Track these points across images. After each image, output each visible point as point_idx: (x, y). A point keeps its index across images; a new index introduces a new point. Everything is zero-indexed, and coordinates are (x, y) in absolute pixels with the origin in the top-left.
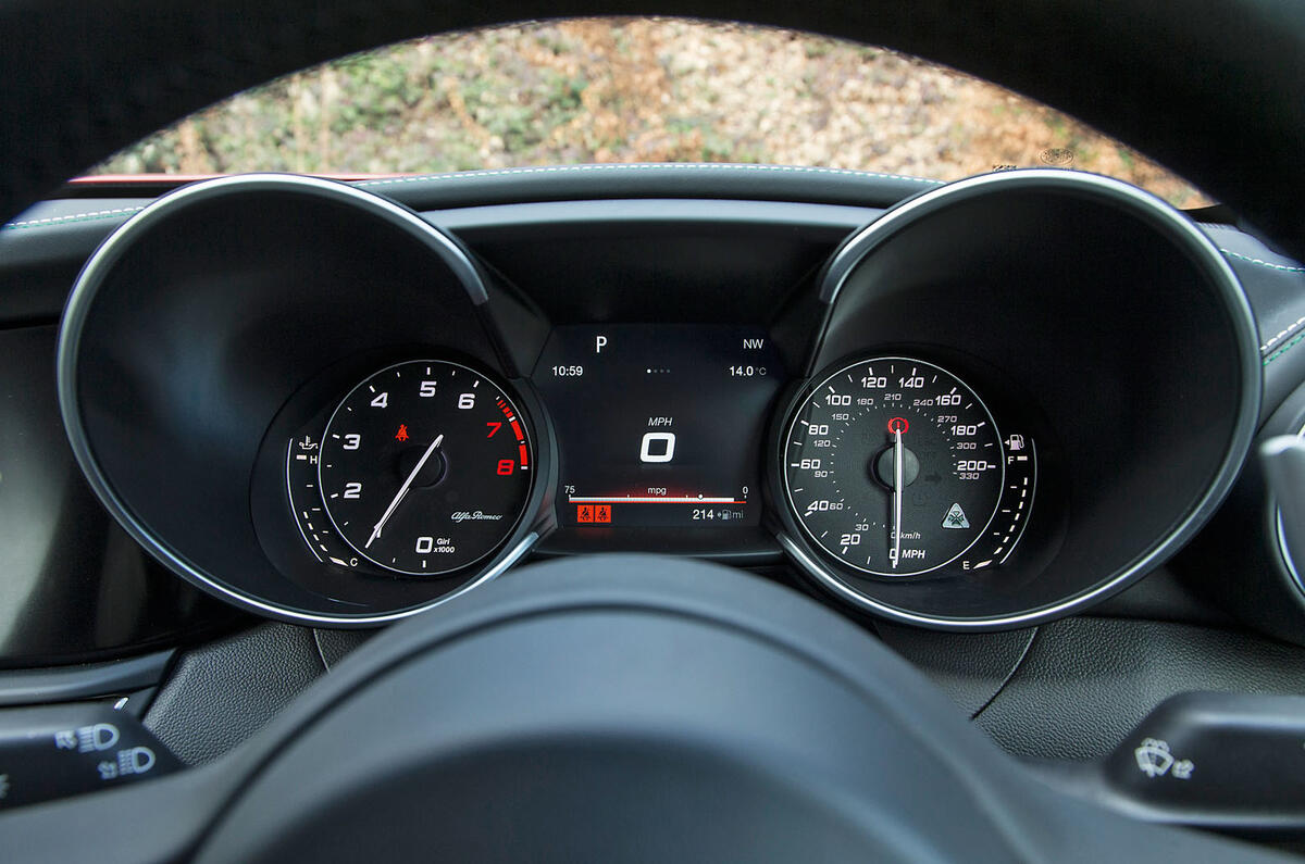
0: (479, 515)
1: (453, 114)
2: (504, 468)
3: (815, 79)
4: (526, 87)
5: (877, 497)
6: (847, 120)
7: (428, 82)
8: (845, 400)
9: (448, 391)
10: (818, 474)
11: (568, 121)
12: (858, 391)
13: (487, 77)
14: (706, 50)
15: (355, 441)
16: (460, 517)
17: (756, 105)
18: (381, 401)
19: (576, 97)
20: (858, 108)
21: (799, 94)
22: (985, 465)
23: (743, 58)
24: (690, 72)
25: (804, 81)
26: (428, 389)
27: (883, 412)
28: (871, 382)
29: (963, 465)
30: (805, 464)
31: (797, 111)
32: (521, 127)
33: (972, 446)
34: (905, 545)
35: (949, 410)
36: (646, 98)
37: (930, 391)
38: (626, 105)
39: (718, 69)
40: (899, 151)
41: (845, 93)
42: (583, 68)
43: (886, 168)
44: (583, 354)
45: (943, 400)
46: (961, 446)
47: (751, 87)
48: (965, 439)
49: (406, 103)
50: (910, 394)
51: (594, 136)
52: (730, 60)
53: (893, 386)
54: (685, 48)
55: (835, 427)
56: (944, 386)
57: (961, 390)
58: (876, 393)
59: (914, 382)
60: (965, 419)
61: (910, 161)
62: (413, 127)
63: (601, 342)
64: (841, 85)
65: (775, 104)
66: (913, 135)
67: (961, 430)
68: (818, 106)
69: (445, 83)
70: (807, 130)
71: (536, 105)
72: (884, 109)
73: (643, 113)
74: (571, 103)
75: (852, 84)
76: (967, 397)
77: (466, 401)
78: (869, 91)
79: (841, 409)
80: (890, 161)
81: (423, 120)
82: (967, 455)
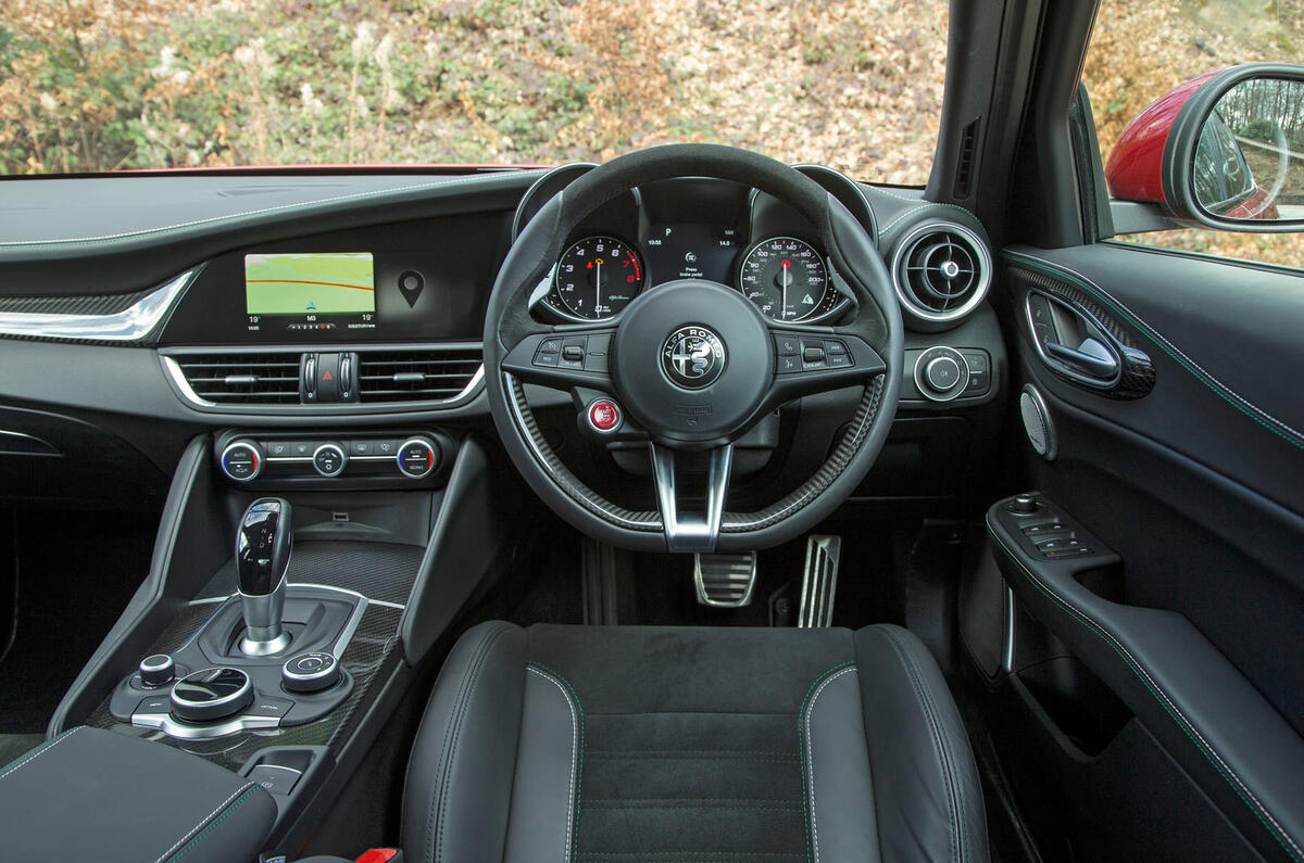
0: (620, 297)
1: (462, 113)
2: (630, 279)
3: (814, 85)
4: (532, 90)
5: (777, 291)
6: (843, 124)
7: (436, 82)
8: (765, 254)
9: (608, 249)
10: (755, 283)
11: (573, 121)
12: (770, 250)
13: (493, 78)
14: (706, 54)
15: (571, 268)
16: (613, 298)
17: (755, 109)
18: (581, 253)
19: (581, 99)
20: (855, 113)
21: (798, 98)
22: (820, 280)
23: (743, 64)
24: (692, 75)
25: (803, 88)
26: (600, 248)
27: (780, 260)
28: (776, 247)
29: (811, 279)
30: (749, 278)
31: (795, 115)
32: (528, 126)
33: (815, 272)
34: (787, 310)
35: (806, 258)
36: (650, 100)
37: (799, 251)
38: (628, 108)
39: (720, 73)
40: (894, 155)
41: (843, 99)
42: (588, 71)
43: (880, 172)
44: (661, 236)
45: (803, 254)
46: (810, 272)
47: (751, 92)
48: (812, 269)
49: (416, 103)
50: (791, 252)
51: (598, 136)
52: (730, 65)
53: (784, 249)
54: (687, 53)
55: (761, 264)
56: (804, 249)
57: (810, 251)
58: (778, 251)
59: (792, 247)
60: (812, 261)
61: (903, 164)
62: (421, 125)
63: (668, 231)
64: (840, 91)
65: (775, 109)
66: (906, 141)
67: (810, 266)
68: (816, 111)
69: (452, 85)
70: (805, 134)
71: (542, 106)
72: (880, 116)
73: (646, 115)
74: (576, 105)
75: (849, 91)
76: (813, 253)
77: (615, 253)
78: (865, 97)
79: (764, 257)
80: (884, 165)
81: (432, 118)
82: (812, 276)
